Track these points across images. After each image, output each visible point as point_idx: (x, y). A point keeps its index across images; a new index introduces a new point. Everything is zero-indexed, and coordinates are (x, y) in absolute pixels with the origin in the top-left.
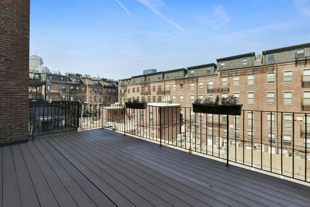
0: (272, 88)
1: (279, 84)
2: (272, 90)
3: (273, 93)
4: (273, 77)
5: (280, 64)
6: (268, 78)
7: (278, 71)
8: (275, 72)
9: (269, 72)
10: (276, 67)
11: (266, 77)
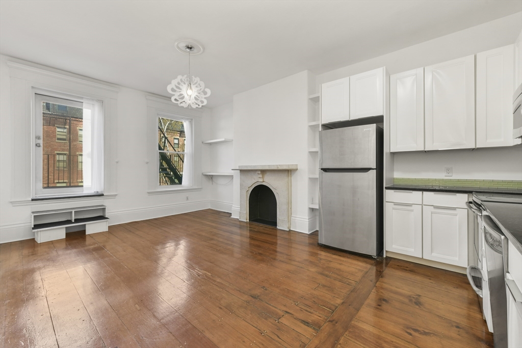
0: (63, 147)
1: (72, 144)
2: (63, 150)
3: (65, 154)
4: (65, 134)
5: (74, 119)
6: (57, 133)
7: (72, 127)
8: (67, 127)
9: (59, 126)
10: (68, 121)
11: (54, 132)
